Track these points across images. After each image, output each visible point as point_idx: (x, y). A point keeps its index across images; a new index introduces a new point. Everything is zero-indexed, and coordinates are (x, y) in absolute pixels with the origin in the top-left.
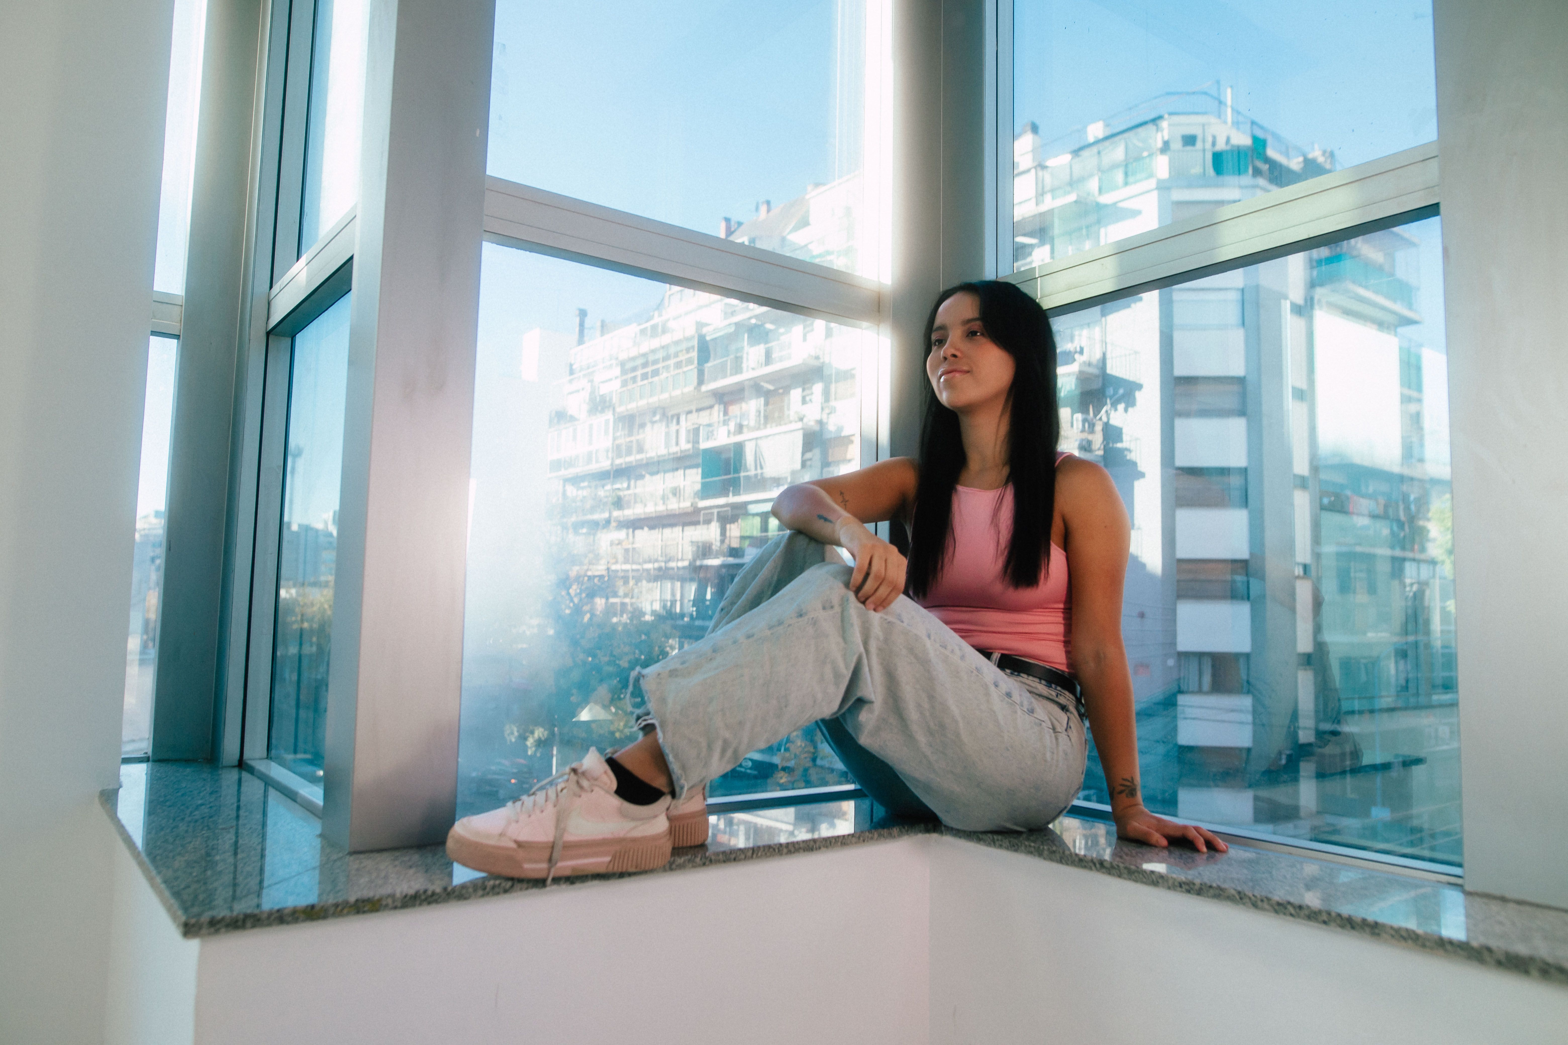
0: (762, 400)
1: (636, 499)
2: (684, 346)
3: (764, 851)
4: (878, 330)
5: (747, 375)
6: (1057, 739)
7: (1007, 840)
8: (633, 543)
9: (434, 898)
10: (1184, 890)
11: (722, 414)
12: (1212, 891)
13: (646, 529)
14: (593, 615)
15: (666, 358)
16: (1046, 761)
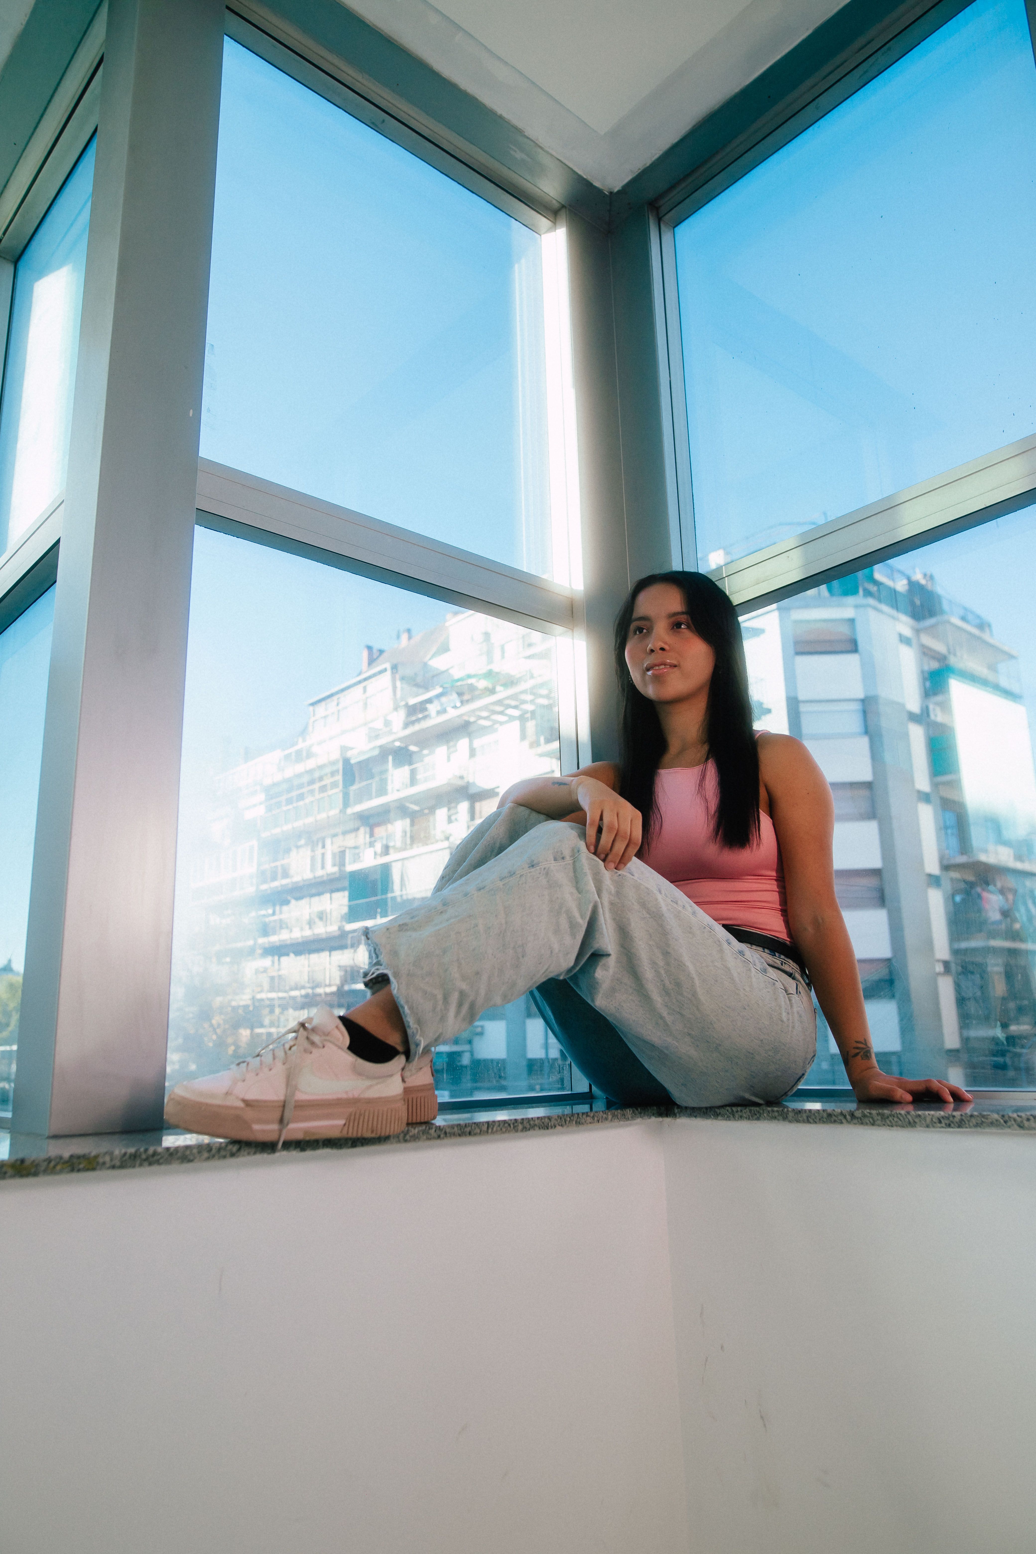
0: (408, 821)
1: (282, 925)
2: (328, 770)
3: (499, 1126)
4: (573, 635)
5: (391, 797)
6: (790, 1000)
7: (747, 1110)
8: (279, 970)
9: (156, 1158)
10: (943, 1125)
11: (368, 836)
12: (974, 1121)
13: (292, 955)
14: (238, 1047)
15: (312, 782)
16: (782, 1021)
